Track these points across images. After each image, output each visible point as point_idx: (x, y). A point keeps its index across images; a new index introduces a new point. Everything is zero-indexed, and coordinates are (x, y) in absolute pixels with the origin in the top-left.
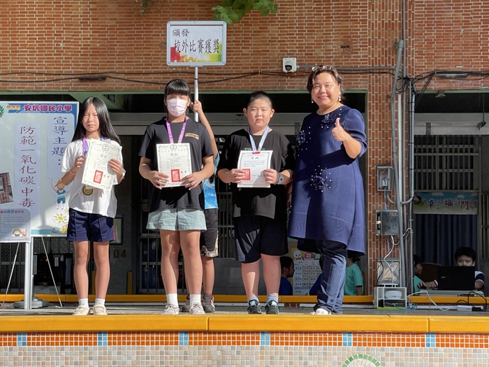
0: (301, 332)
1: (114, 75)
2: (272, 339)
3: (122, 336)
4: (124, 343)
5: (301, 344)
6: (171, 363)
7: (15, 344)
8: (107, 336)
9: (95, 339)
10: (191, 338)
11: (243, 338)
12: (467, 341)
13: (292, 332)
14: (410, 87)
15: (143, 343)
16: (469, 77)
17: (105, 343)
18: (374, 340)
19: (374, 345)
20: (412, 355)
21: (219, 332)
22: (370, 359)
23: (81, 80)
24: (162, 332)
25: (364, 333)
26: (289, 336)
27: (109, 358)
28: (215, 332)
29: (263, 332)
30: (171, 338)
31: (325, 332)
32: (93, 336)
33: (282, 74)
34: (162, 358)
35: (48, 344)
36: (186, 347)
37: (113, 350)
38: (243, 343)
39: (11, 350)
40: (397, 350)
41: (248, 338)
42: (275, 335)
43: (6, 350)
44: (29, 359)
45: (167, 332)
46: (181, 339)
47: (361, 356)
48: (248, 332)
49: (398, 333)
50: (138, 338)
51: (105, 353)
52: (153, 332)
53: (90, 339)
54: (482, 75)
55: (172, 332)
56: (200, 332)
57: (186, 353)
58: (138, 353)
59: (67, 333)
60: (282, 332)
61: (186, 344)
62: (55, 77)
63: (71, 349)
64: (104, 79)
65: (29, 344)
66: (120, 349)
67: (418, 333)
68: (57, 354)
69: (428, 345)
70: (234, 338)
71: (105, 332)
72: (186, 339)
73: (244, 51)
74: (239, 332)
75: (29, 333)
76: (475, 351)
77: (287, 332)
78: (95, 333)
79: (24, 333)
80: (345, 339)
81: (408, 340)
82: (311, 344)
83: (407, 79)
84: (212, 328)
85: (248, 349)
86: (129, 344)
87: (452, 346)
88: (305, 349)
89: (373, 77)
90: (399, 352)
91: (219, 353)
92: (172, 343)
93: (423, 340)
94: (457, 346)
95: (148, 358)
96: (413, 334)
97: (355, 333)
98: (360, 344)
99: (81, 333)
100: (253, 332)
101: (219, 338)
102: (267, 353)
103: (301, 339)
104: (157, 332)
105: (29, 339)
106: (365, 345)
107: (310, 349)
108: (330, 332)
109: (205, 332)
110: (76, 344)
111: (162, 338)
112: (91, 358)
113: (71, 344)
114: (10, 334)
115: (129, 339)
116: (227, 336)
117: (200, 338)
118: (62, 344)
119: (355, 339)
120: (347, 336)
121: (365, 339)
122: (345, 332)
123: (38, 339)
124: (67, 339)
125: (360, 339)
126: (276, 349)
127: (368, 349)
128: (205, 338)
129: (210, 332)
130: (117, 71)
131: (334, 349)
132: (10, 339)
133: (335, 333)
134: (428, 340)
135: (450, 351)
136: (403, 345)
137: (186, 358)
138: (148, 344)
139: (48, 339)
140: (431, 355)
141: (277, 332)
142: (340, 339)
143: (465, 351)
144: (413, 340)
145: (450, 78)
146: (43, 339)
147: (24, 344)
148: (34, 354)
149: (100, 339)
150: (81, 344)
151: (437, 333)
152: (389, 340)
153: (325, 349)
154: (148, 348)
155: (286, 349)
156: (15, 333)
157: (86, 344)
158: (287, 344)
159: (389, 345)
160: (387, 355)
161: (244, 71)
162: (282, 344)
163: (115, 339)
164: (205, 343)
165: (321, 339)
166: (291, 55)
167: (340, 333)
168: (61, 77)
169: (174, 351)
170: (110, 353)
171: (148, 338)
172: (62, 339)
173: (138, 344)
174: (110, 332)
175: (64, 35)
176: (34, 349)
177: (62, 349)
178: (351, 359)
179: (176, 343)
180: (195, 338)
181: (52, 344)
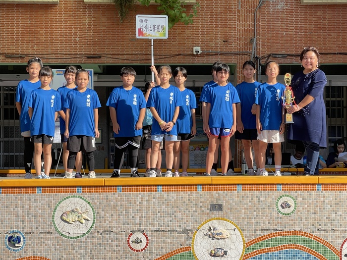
0: (257, 184)
1: (105, 56)
2: (243, 188)
3: (169, 187)
4: (170, 191)
5: (257, 190)
6: (194, 200)
7: (116, 192)
8: (162, 187)
9: (156, 189)
10: (203, 188)
11: (229, 188)
12: (336, 187)
13: (253, 184)
14: (259, 62)
15: (180, 191)
16: (288, 57)
17: (161, 191)
18: (292, 187)
19: (292, 190)
20: (310, 195)
21: (217, 185)
22: (290, 197)
23: (88, 58)
24: (189, 185)
25: (287, 184)
26: (251, 186)
27: (163, 198)
28: (215, 185)
29: (238, 185)
30: (193, 188)
31: (268, 184)
32: (155, 187)
33: (193, 55)
34: (189, 197)
35: (132, 191)
36: (201, 192)
37: (165, 194)
38: (229, 190)
39: (114, 194)
40: (303, 192)
41: (231, 188)
42: (244, 186)
43: (112, 194)
44: (123, 199)
45: (191, 185)
46: (198, 188)
47: (286, 196)
48: (231, 185)
49: (304, 184)
50: (177, 188)
51: (161, 196)
52: (184, 185)
53: (154, 189)
54: (295, 56)
55: (193, 185)
56: (207, 185)
57: (201, 195)
58: (177, 195)
59: (142, 186)
60: (248, 184)
61: (201, 191)
62: (74, 56)
63: (144, 194)
64: (100, 57)
65: (123, 191)
66: (168, 193)
67: (313, 184)
68: (137, 196)
69: (318, 190)
70: (224, 188)
71: (161, 185)
72: (201, 188)
73: (173, 43)
74: (226, 185)
75: (123, 186)
76: (340, 192)
77: (250, 184)
78: (156, 186)
79: (120, 186)
80: (278, 187)
81: (308, 187)
82: (262, 190)
83: (257, 58)
84: (213, 183)
85: (231, 193)
86: (172, 191)
87: (329, 190)
88: (259, 192)
89: (239, 57)
90: (305, 193)
91: (217, 195)
92: (194, 191)
93: (316, 187)
94: (332, 190)
95: (182, 198)
96: (311, 184)
97: (283, 184)
98: (285, 190)
99: (149, 186)
100: (233, 185)
101: (217, 188)
102: (240, 195)
103: (257, 187)
104: (187, 185)
105: (123, 189)
106: (288, 190)
107: (261, 192)
108: (271, 184)
109: (210, 185)
110: (146, 191)
111: (189, 188)
112: (154, 198)
113: (144, 191)
114: (113, 186)
115: (172, 188)
116: (221, 186)
117: (208, 188)
118: (139, 191)
119: (283, 187)
120: (279, 186)
121: (288, 187)
122: (278, 184)
123: (128, 189)
124: (142, 189)
125: (285, 188)
126: (245, 192)
127: (289, 192)
128: (210, 188)
129: (212, 185)
130: (107, 53)
131: (273, 192)
132: (113, 189)
133: (273, 184)
134: (318, 187)
135: (328, 192)
136: (306, 190)
137: (201, 198)
138: (182, 191)
139: (132, 189)
140: (319, 195)
141: (245, 184)
142: (276, 187)
143: (336, 192)
144: (311, 187)
145: (279, 57)
146: (130, 189)
147: (120, 191)
148: (126, 196)
149: (158, 189)
150: (149, 191)
151: (322, 184)
152: (299, 188)
153: (268, 192)
154: (182, 193)
155: (250, 192)
156: (116, 186)
157: (151, 191)
158: (250, 190)
159: (299, 190)
160: (298, 195)
161: (173, 54)
162: (248, 190)
163: (165, 188)
164: (210, 190)
165: (266, 187)
166: (198, 46)
167: (276, 184)
168: (77, 56)
169: (195, 194)
170: (163, 196)
171: (182, 188)
172: (139, 189)
173: (177, 191)
174: (163, 185)
175: (78, 34)
176: (126, 194)
177: (140, 194)
178: (281, 197)
179: (196, 190)
180: (205, 188)
181: (135, 191)
